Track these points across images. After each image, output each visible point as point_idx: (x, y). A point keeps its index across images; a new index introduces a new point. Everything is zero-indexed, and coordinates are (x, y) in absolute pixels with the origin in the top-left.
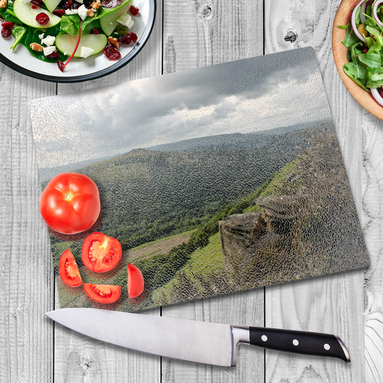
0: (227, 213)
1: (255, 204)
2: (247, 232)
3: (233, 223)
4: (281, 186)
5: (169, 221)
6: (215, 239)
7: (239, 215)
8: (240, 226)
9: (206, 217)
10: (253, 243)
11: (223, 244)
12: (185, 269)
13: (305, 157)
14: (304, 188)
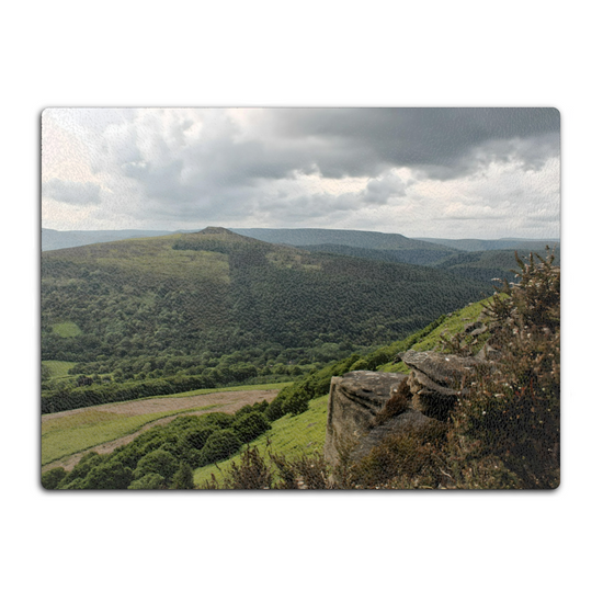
0: (349, 366)
1: (400, 360)
2: (376, 403)
3: (355, 385)
4: (451, 337)
5: (246, 360)
6: (319, 405)
7: (370, 373)
8: (367, 391)
9: (312, 366)
10: (381, 424)
11: (330, 415)
12: (259, 444)
13: (503, 297)
14: (489, 349)
